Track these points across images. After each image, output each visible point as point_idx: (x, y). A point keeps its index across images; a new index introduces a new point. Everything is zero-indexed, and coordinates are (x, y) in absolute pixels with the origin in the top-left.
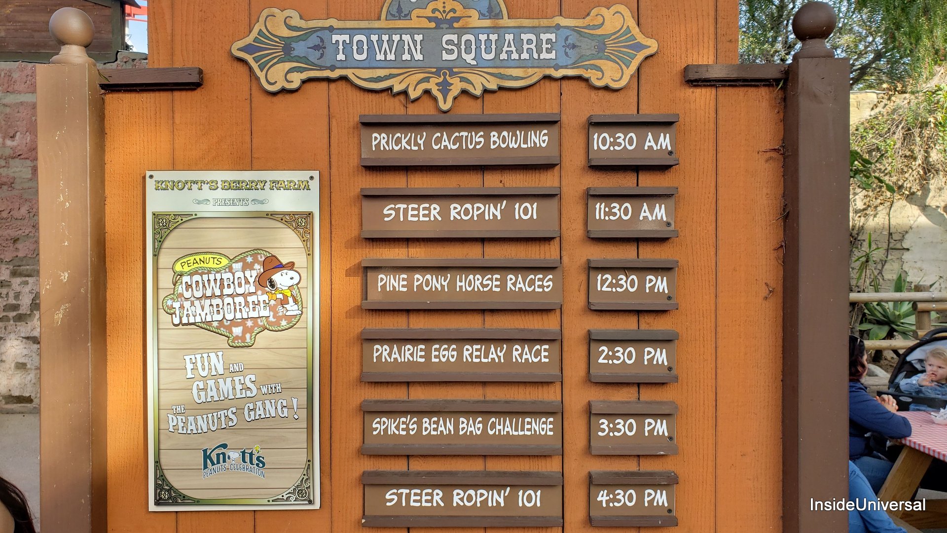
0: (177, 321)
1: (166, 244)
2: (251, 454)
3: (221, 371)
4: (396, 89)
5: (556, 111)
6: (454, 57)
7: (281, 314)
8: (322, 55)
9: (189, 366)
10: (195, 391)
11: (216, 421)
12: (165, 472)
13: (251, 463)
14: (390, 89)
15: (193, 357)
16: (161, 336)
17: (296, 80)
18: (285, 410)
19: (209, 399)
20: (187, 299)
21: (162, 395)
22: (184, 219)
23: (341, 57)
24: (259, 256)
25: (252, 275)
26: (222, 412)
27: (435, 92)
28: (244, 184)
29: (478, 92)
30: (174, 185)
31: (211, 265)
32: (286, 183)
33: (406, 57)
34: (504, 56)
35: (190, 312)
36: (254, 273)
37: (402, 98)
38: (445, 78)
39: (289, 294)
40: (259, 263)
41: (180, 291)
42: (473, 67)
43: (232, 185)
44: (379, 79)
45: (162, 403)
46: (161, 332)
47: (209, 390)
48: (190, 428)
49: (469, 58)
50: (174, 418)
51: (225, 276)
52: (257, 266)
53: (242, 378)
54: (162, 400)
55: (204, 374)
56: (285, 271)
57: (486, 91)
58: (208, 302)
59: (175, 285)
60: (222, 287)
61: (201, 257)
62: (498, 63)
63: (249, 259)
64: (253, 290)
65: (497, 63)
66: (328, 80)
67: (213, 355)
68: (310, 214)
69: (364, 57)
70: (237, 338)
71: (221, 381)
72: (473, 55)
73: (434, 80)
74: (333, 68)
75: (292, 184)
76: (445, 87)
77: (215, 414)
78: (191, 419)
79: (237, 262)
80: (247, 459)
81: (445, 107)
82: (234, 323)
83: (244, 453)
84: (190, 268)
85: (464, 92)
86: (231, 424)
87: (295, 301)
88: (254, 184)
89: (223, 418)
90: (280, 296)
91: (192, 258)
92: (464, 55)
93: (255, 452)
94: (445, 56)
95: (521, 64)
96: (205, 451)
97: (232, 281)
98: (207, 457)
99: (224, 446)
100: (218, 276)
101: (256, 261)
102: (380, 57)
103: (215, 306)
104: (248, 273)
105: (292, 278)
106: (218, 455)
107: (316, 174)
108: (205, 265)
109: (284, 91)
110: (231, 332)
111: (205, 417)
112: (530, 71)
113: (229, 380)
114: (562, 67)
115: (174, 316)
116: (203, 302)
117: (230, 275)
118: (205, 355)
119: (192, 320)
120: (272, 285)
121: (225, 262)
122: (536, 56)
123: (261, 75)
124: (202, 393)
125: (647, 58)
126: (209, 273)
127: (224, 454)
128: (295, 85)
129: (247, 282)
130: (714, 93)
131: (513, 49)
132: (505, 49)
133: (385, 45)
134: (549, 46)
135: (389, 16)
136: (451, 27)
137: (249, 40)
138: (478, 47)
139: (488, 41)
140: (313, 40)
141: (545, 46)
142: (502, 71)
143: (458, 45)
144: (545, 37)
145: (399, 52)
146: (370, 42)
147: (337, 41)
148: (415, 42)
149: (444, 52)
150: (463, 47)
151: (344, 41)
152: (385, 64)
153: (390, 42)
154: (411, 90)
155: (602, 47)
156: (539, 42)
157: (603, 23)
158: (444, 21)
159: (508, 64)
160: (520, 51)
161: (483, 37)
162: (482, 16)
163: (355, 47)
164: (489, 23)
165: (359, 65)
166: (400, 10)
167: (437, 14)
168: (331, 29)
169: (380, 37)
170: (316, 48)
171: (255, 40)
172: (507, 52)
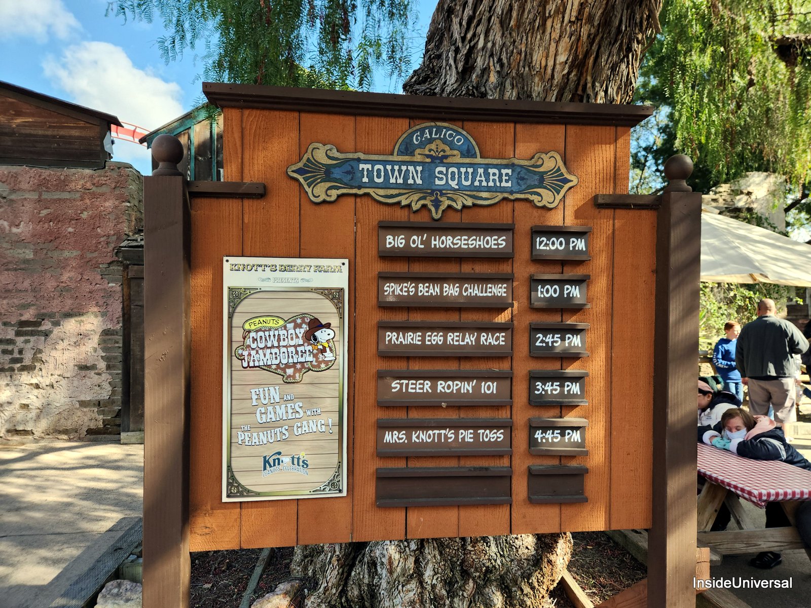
0: (245, 365)
1: (238, 310)
2: (298, 459)
3: (278, 401)
4: (403, 203)
5: (510, 222)
6: (443, 182)
7: (321, 359)
8: (352, 178)
9: (254, 397)
10: (258, 415)
11: (273, 435)
12: (235, 473)
13: (298, 465)
14: (399, 203)
15: (257, 390)
16: (233, 376)
17: (334, 193)
18: (323, 427)
19: (268, 420)
20: (253, 349)
21: (233, 418)
22: (252, 292)
23: (365, 180)
24: (306, 319)
25: (301, 332)
26: (278, 429)
27: (430, 206)
28: (296, 268)
29: (459, 207)
30: (245, 267)
31: (271, 325)
32: (325, 267)
33: (410, 181)
34: (477, 183)
35: (255, 358)
36: (302, 331)
37: (406, 211)
38: (437, 197)
39: (327, 346)
40: (306, 323)
41: (248, 343)
42: (455, 190)
43: (287, 268)
44: (392, 196)
45: (233, 424)
46: (233, 372)
47: (269, 413)
48: (254, 441)
49: (454, 184)
50: (243, 435)
51: (281, 333)
52: (304, 326)
53: (293, 405)
54: (233, 421)
55: (265, 402)
56: (324, 329)
57: (464, 207)
58: (268, 351)
59: (244, 339)
60: (279, 340)
61: (264, 319)
62: (472, 189)
63: (299, 321)
64: (301, 342)
65: (472, 188)
66: (356, 195)
67: (272, 389)
68: (342, 290)
69: (381, 180)
70: (289, 376)
71: (277, 407)
72: (456, 182)
73: (429, 198)
74: (359, 188)
75: (330, 268)
76: (437, 204)
77: (272, 431)
78: (255, 435)
79: (290, 323)
80: (296, 462)
81: (437, 216)
82: (287, 366)
83: (293, 458)
84: (256, 327)
85: (449, 207)
86: (284, 437)
87: (331, 350)
88: (303, 268)
89: (278, 434)
90: (320, 347)
91: (257, 320)
92: (450, 182)
93: (301, 457)
94: (437, 182)
95: (488, 189)
96: (265, 457)
97: (286, 336)
98: (266, 461)
99: (279, 453)
100: (276, 333)
101: (303, 322)
102: (392, 181)
103: (274, 354)
104: (298, 330)
105: (329, 335)
106: (274, 460)
107: (346, 261)
108: (267, 325)
109: (324, 202)
110: (285, 372)
111: (265, 433)
112: (495, 194)
113: (283, 406)
114: (516, 192)
115: (243, 361)
116: (265, 351)
117: (285, 332)
118: (266, 389)
119: (257, 364)
120: (315, 339)
121: (281, 322)
122: (498, 184)
123: (309, 190)
124: (264, 416)
125: (570, 188)
126: (270, 330)
127: (279, 459)
128: (333, 198)
129: (297, 337)
130: (612, 213)
131: (483, 179)
132: (478, 178)
133: (396, 173)
134: (507, 178)
135: (399, 153)
136: (442, 162)
137: (300, 165)
138: (460, 177)
139: (467, 173)
140: (347, 167)
141: (504, 178)
142: (474, 193)
143: (446, 175)
144: (504, 171)
145: (406, 179)
146: (386, 170)
147: (363, 169)
148: (417, 172)
149: (436, 179)
150: (449, 176)
151: (368, 169)
152: (396, 186)
153: (400, 171)
154: (413, 204)
155: (542, 180)
156: (501, 175)
157: (543, 164)
158: (437, 158)
159: (480, 189)
160: (487, 181)
161: (463, 170)
162: (463, 155)
163: (375, 174)
164: (467, 160)
165: (378, 186)
166: (407, 149)
167: (432, 153)
168: (359, 160)
169: (393, 167)
170: (348, 173)
171: (305, 165)
172: (479, 181)
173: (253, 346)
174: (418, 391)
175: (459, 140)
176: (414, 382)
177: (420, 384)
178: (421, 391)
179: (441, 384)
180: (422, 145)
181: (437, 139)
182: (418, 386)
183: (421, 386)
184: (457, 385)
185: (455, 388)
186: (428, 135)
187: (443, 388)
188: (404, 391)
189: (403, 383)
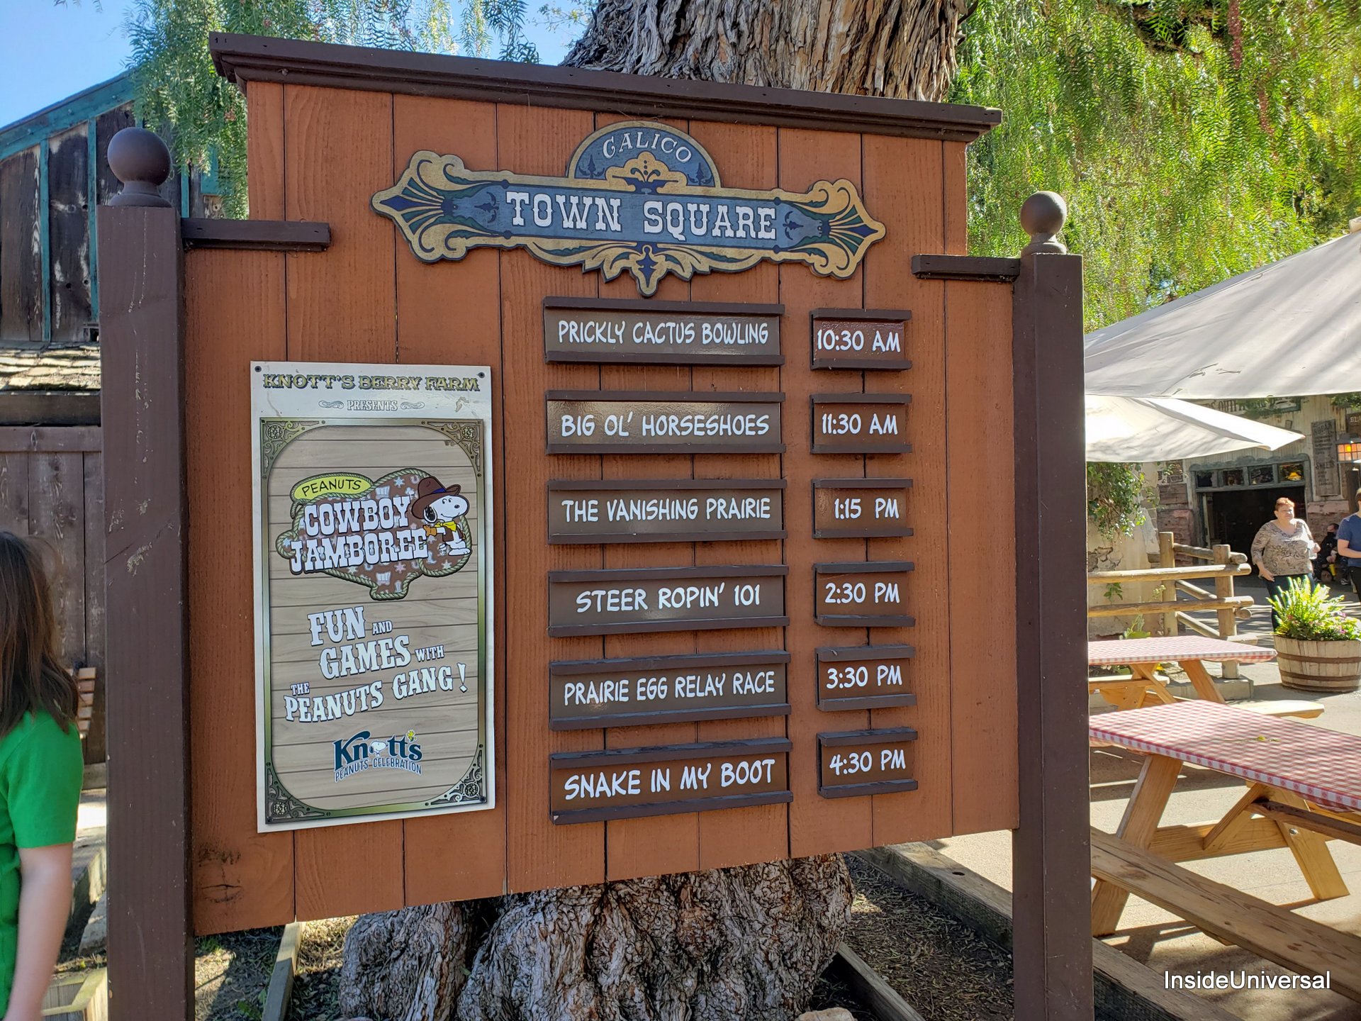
0: (297, 567)
1: (281, 462)
2: (403, 743)
3: (361, 633)
4: (589, 265)
5: (774, 301)
6: (658, 229)
7: (442, 554)
8: (494, 218)
9: (316, 629)
10: (324, 663)
11: (353, 701)
12: (280, 776)
13: (403, 755)
14: (579, 265)
15: (321, 616)
16: (274, 589)
17: (461, 245)
18: (449, 681)
19: (344, 673)
20: (311, 537)
21: (275, 670)
22: (307, 428)
23: (518, 220)
24: (412, 478)
25: (403, 503)
26: (362, 690)
27: (636, 270)
28: (391, 382)
29: (687, 274)
30: (292, 381)
31: (346, 490)
32: (448, 382)
33: (600, 226)
34: (716, 232)
35: (316, 555)
36: (406, 500)
37: (593, 277)
38: (647, 254)
39: (453, 528)
40: (412, 487)
41: (302, 526)
42: (681, 243)
43: (374, 382)
44: (567, 252)
45: (275, 682)
46: (273, 582)
47: (344, 660)
48: (316, 713)
49: (676, 232)
50: (294, 701)
51: (366, 505)
52: (410, 491)
53: (390, 641)
54: (275, 677)
55: (337, 638)
56: (448, 497)
57: (696, 274)
58: (341, 540)
59: (294, 518)
60: (361, 519)
61: (332, 479)
62: (709, 241)
63: (399, 482)
64: (404, 522)
65: (707, 239)
66: (500, 249)
67: (349, 613)
68: (480, 423)
69: (547, 222)
70: (383, 587)
71: (361, 647)
72: (680, 229)
73: (636, 257)
74: (507, 235)
75: (456, 383)
76: (647, 266)
77: (352, 693)
78: (318, 701)
79: (381, 486)
80: (397, 750)
81: (649, 291)
82: (379, 567)
83: (392, 742)
84: (316, 495)
85: (670, 273)
86: (374, 704)
87: (462, 536)
88: (404, 382)
89: (363, 698)
90: (441, 530)
91: (318, 481)
92: (670, 228)
93: (408, 740)
94: (648, 228)
96: (338, 744)
97: (375, 511)
98: (340, 751)
99: (366, 735)
100: (356, 505)
101: (408, 483)
102: (568, 224)
103: (352, 546)
104: (397, 501)
105: (457, 507)
106: (357, 748)
107: (487, 370)
108: (338, 490)
109: (443, 260)
110: (375, 580)
111: (338, 697)
112: (747, 252)
113: (371, 645)
115: (293, 560)
116: (334, 541)
117: (372, 504)
118: (338, 613)
119: (319, 565)
120: (431, 515)
121: (365, 485)
122: (753, 234)
123: (414, 239)
124: (335, 665)
125: (873, 244)
126: (343, 500)
127: (365, 746)
128: (459, 254)
129: (397, 512)
130: (942, 288)
131: (727, 224)
132: (718, 223)
133: (574, 209)
134: (768, 223)
135: (579, 173)
136: (654, 193)
137: (396, 191)
138: (687, 220)
139: (698, 211)
140: (482, 196)
141: (763, 223)
142: (715, 250)
143: (663, 215)
144: (763, 212)
145: (592, 219)
146: (555, 204)
147: (513, 201)
148: (611, 208)
149: (646, 222)
150: (669, 218)
151: (522, 201)
152: (574, 234)
153: (580, 205)
154: (606, 267)
155: (826, 229)
156: (757, 217)
157: (826, 201)
158: (647, 184)
159: (721, 242)
160: (735, 227)
161: (692, 208)
162: (690, 181)
163: (536, 210)
164: (699, 190)
165: (541, 233)
166: (592, 166)
167: (637, 175)
168: (505, 185)
169: (568, 200)
170: (486, 207)
171: (405, 191)
172: (720, 227)
173: (313, 531)
174: (624, 608)
175: (683, 154)
176: (617, 592)
177: (627, 595)
178: (630, 608)
179: (664, 594)
180: (618, 161)
181: (645, 150)
182: (624, 600)
183: (630, 600)
184: (692, 593)
185: (689, 599)
186: (629, 143)
187: (669, 600)
188: (599, 610)
189: (597, 596)
